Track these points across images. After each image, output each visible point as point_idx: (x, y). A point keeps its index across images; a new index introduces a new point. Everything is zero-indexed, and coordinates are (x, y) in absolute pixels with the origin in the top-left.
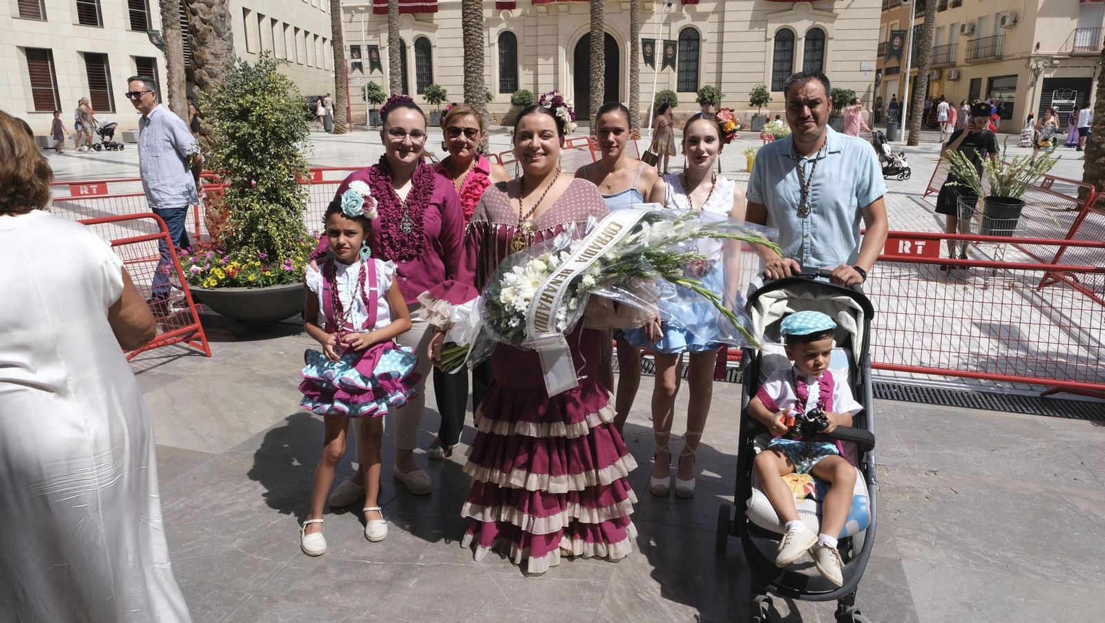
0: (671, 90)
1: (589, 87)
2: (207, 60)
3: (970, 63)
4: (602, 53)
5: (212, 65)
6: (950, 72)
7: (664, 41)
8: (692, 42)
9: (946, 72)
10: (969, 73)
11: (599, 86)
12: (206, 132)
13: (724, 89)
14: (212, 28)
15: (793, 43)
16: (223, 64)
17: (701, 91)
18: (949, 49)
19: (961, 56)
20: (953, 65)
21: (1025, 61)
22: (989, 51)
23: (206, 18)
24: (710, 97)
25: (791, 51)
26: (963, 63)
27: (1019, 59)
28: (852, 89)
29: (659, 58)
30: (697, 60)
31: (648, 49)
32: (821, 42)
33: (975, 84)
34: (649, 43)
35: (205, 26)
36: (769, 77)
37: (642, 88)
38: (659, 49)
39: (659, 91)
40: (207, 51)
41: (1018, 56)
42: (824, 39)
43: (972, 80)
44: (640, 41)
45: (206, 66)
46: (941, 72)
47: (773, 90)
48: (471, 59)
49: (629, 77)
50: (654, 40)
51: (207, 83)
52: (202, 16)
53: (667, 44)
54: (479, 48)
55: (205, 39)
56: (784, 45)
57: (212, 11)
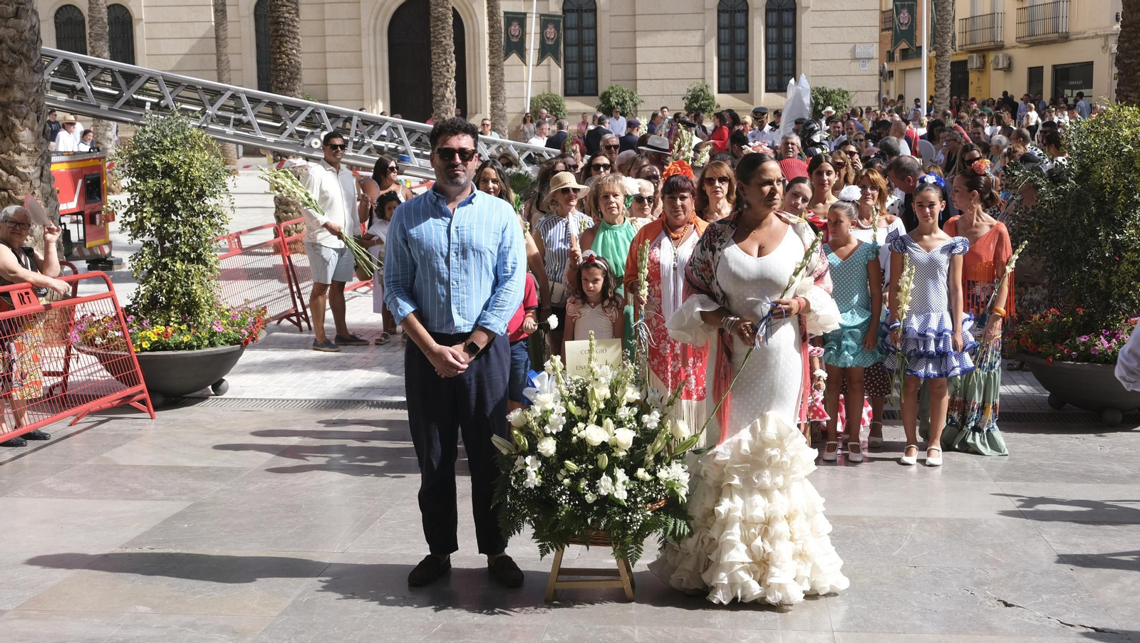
0: (554, 91)
1: (431, 96)
2: (16, 97)
3: (1024, 42)
4: (450, 42)
5: (21, 102)
6: (997, 57)
7: (541, 15)
8: (585, 15)
9: (991, 57)
10: (1025, 59)
11: (448, 95)
12: (9, 186)
13: (642, 89)
14: (22, 58)
15: (747, 15)
16: (34, 101)
17: (605, 93)
18: (993, 21)
19: (1010, 32)
20: (1000, 47)
21: (1101, 41)
22: (1049, 23)
23: (16, 46)
24: (617, 104)
25: (746, 27)
26: (1015, 44)
27: (1093, 38)
28: (843, 89)
29: (532, 43)
30: (595, 44)
31: (515, 29)
32: (790, 14)
33: (1035, 75)
34: (518, 19)
35: (15, 56)
36: (712, 70)
37: (509, 90)
38: (533, 27)
39: (535, 95)
40: (16, 86)
41: (1090, 33)
42: (795, 10)
43: (1031, 70)
44: (502, 14)
45: (13, 105)
46: (984, 57)
47: (720, 91)
48: (285, 71)
49: (488, 76)
50: (525, 14)
51: (14, 125)
52: (10, 43)
53: (545, 20)
54: (294, 54)
55: (13, 72)
56: (732, 19)
57: (23, 38)
